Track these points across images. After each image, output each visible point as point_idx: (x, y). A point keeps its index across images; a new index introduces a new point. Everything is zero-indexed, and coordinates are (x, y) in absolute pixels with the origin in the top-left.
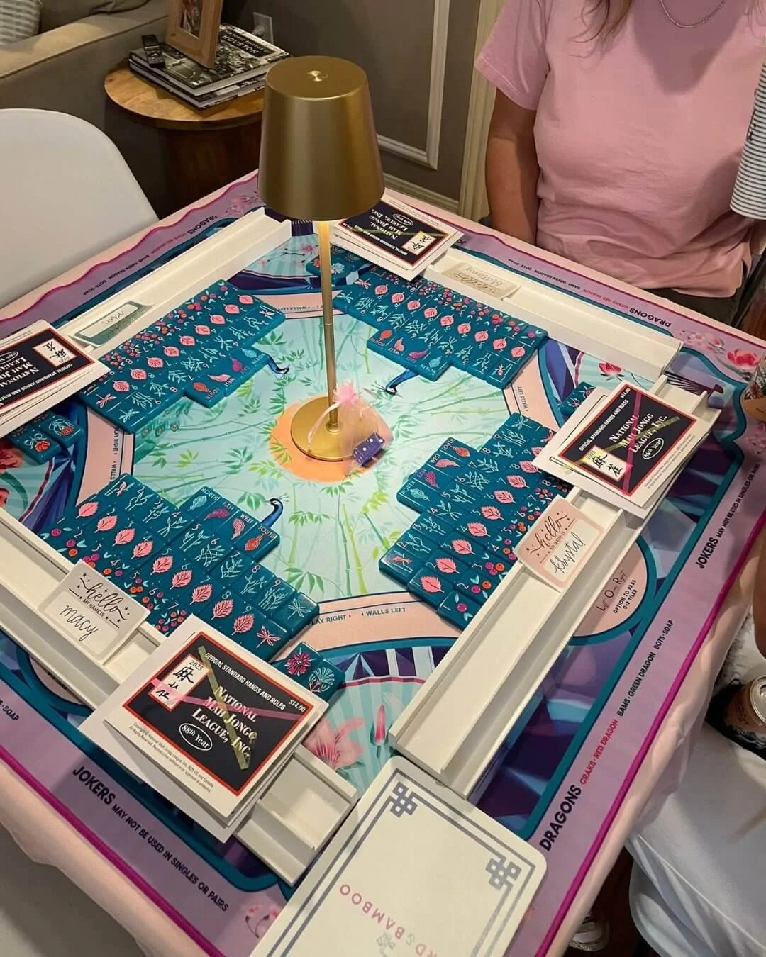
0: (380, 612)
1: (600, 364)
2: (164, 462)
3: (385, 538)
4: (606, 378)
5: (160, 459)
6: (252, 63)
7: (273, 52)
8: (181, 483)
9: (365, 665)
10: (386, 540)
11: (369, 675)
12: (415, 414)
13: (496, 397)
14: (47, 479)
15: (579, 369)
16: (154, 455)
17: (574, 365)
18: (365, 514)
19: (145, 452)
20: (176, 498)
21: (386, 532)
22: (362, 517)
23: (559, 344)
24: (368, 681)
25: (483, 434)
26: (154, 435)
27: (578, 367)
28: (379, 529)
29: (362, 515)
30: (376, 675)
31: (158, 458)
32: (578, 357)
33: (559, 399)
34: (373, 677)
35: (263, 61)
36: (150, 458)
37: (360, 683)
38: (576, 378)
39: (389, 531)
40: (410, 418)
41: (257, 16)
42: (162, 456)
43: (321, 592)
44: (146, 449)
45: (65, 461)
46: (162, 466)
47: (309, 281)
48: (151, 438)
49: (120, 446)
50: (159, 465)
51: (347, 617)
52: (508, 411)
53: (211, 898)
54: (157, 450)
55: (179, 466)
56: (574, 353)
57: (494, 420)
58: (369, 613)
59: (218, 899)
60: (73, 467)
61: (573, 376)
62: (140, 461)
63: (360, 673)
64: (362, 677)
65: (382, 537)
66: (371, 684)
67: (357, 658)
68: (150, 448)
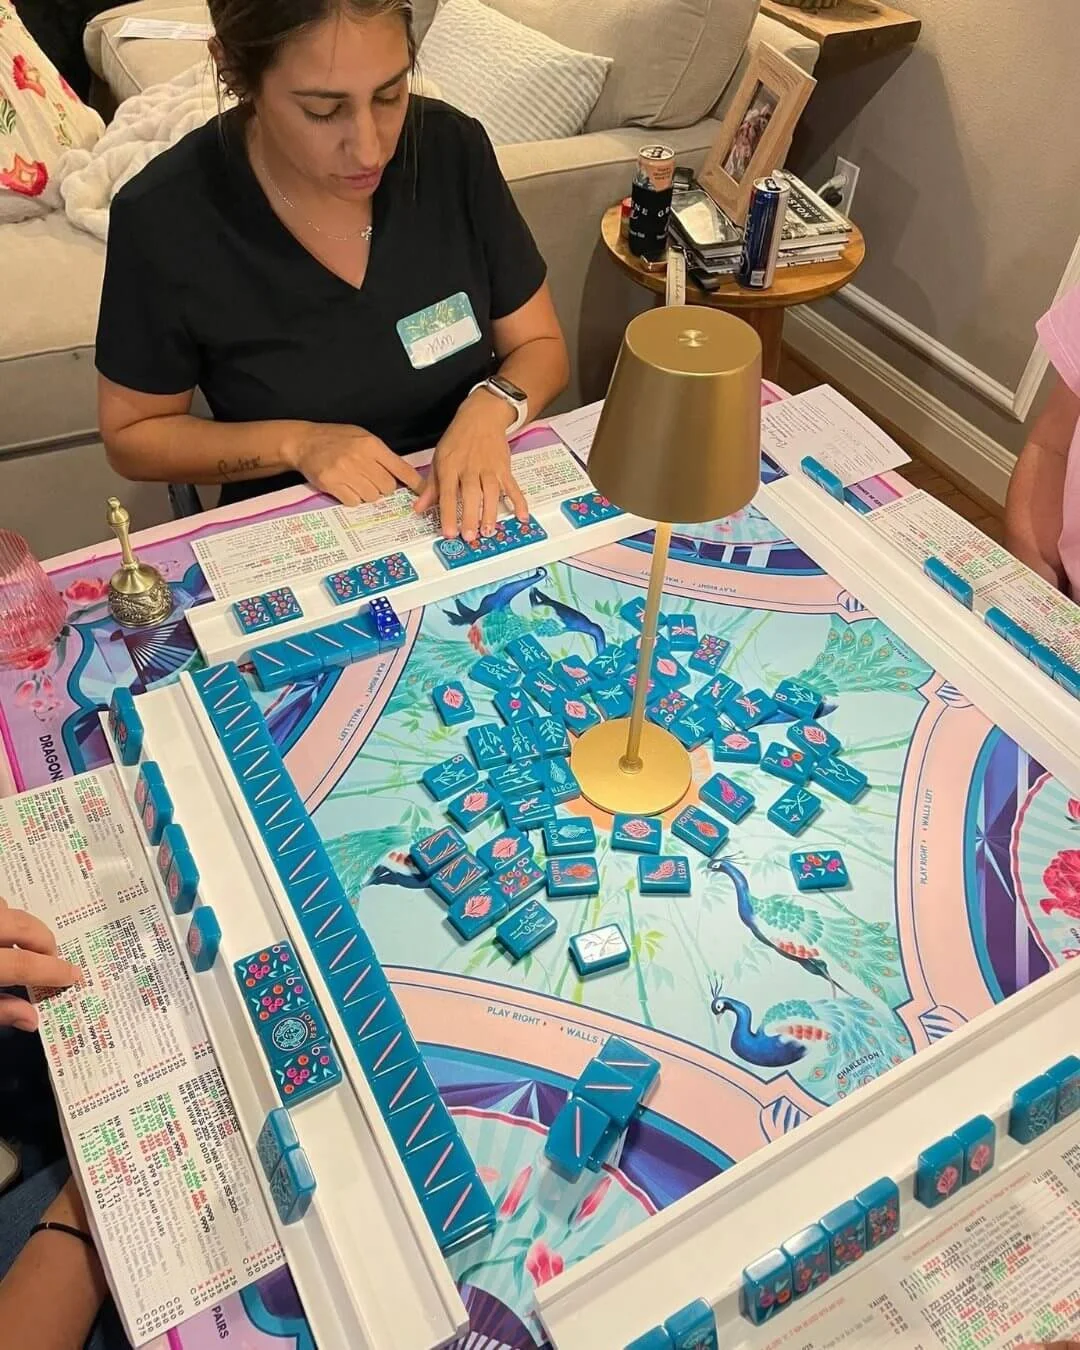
0: (586, 1036)
1: (1072, 800)
2: (416, 726)
3: (638, 933)
4: (1072, 825)
5: (413, 721)
6: (796, 230)
7: (830, 220)
8: (422, 760)
9: (534, 1100)
10: (639, 938)
11: (531, 1117)
12: (760, 776)
13: (887, 793)
14: (280, 700)
15: (1034, 797)
16: (407, 712)
17: (1029, 788)
18: (628, 891)
19: (400, 706)
20: (410, 777)
21: (644, 927)
22: (622, 894)
23: (1019, 750)
24: (527, 1124)
25: (843, 840)
26: (421, 687)
27: (1034, 792)
28: (636, 920)
29: (623, 890)
30: (541, 1122)
31: (411, 718)
32: (1039, 779)
33: (982, 829)
34: (536, 1121)
35: (811, 229)
36: (402, 715)
37: (517, 1122)
38: (1025, 807)
39: (648, 927)
40: (750, 779)
41: (842, 163)
42: (416, 718)
43: (524, 975)
44: (404, 703)
45: (308, 686)
46: (412, 731)
47: (698, 546)
48: (415, 691)
49: (375, 689)
50: (410, 727)
51: (541, 1023)
52: (895, 820)
53: (214, 1313)
54: (415, 708)
55: (430, 738)
56: (1036, 770)
57: (870, 826)
58: (570, 1032)
59: (221, 1320)
60: (314, 695)
61: (1020, 804)
62: (392, 715)
63: (522, 1108)
64: (523, 1116)
65: (636, 932)
66: (529, 1129)
67: (530, 1084)
68: (409, 703)
